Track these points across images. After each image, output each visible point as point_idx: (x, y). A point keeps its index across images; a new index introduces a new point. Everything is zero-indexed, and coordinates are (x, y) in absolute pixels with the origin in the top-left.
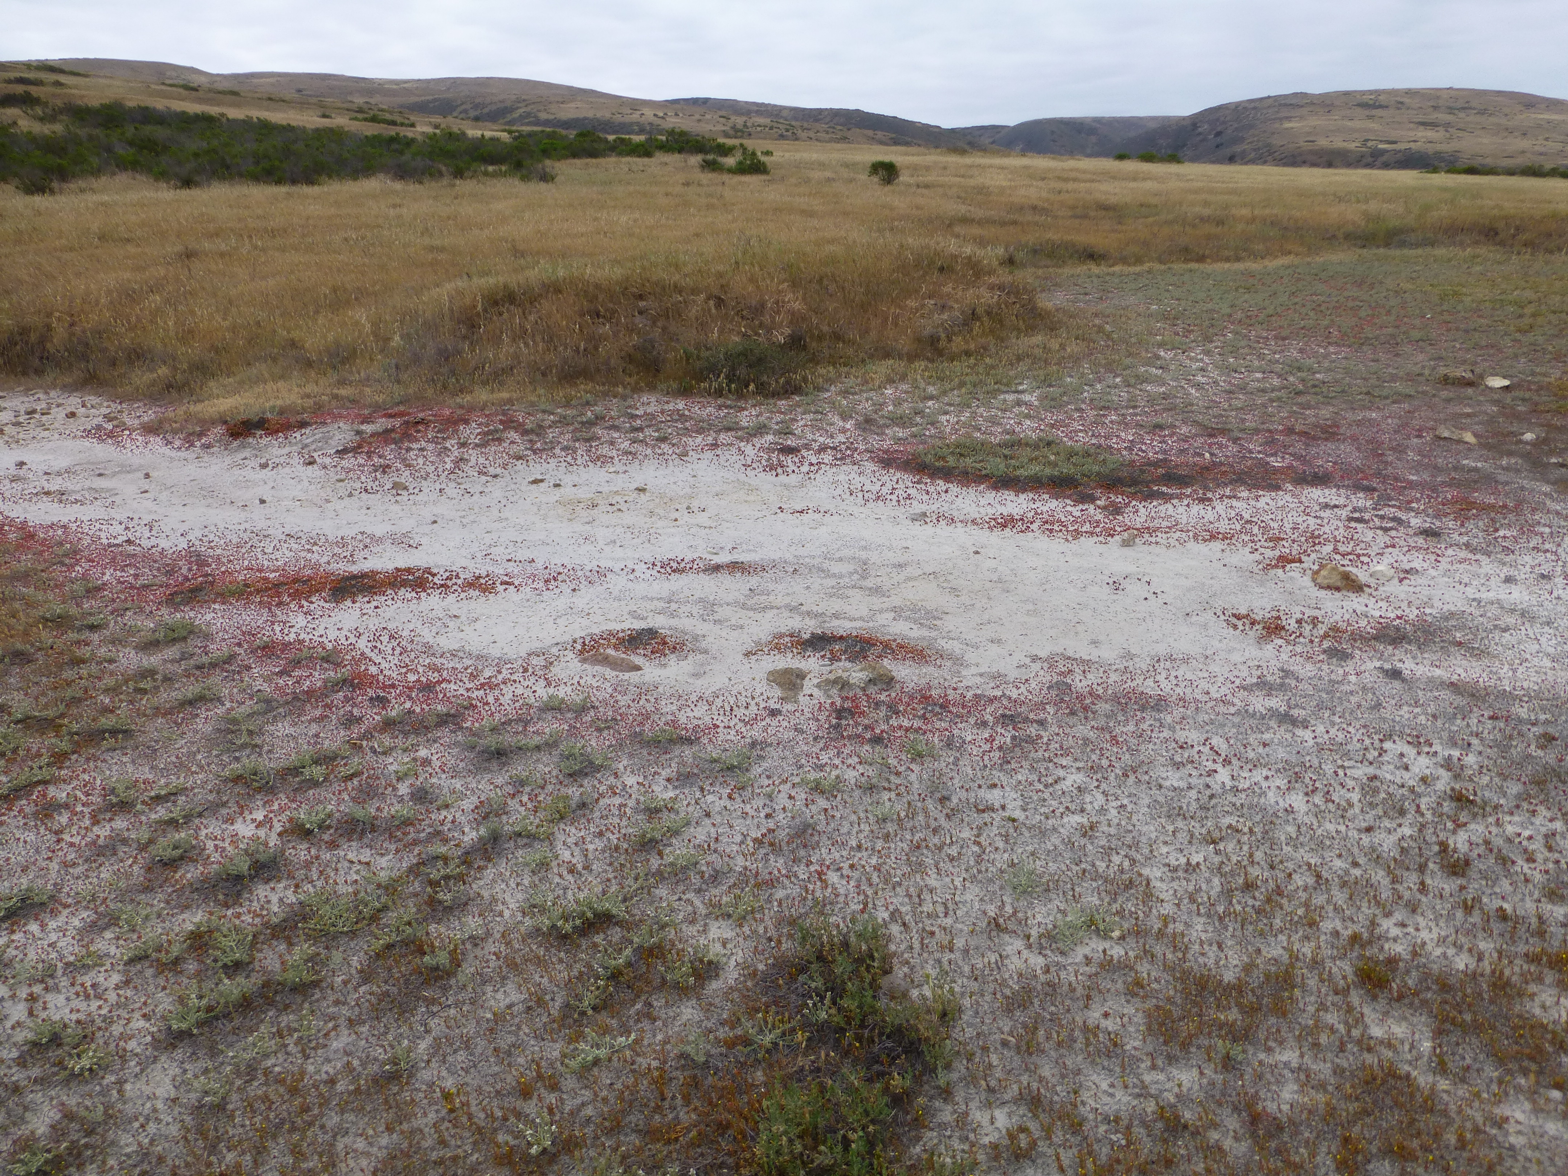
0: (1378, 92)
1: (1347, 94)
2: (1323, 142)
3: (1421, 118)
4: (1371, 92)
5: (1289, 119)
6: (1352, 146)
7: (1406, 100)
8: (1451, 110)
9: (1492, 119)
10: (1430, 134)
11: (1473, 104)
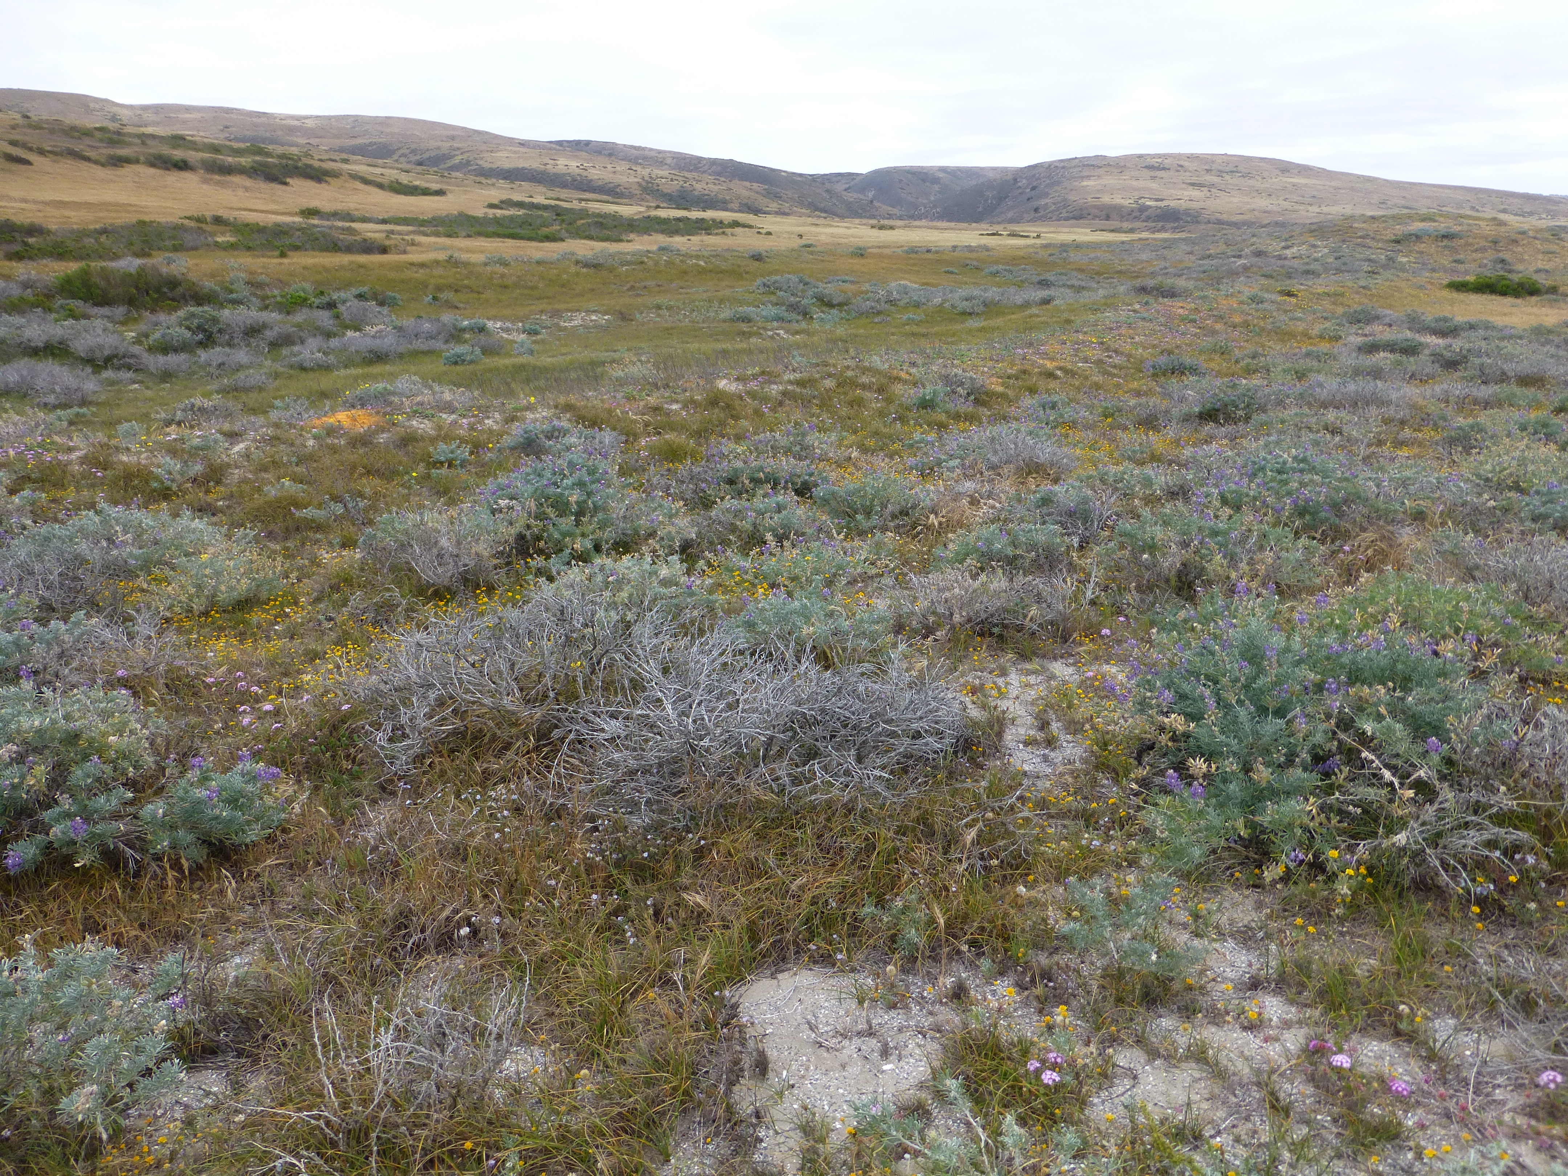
0: (1165, 156)
1: (1140, 156)
2: (1106, 199)
3: (1194, 179)
4: (1159, 156)
5: (1088, 177)
6: (1126, 203)
7: (1186, 164)
8: (1220, 173)
9: (1251, 182)
10: (1195, 193)
11: (1240, 169)
